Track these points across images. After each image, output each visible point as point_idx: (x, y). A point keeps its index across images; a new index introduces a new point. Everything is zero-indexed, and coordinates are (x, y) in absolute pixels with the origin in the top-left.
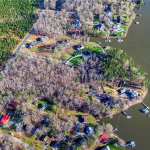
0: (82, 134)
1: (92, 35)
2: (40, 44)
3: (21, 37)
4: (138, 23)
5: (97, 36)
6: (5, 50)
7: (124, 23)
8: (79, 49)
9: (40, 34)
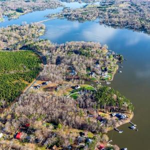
0: (84, 144)
1: (86, 80)
2: (45, 86)
3: (30, 82)
4: (121, 72)
5: (90, 81)
6: (17, 90)
7: (110, 72)
8: (76, 88)
9: (44, 80)
